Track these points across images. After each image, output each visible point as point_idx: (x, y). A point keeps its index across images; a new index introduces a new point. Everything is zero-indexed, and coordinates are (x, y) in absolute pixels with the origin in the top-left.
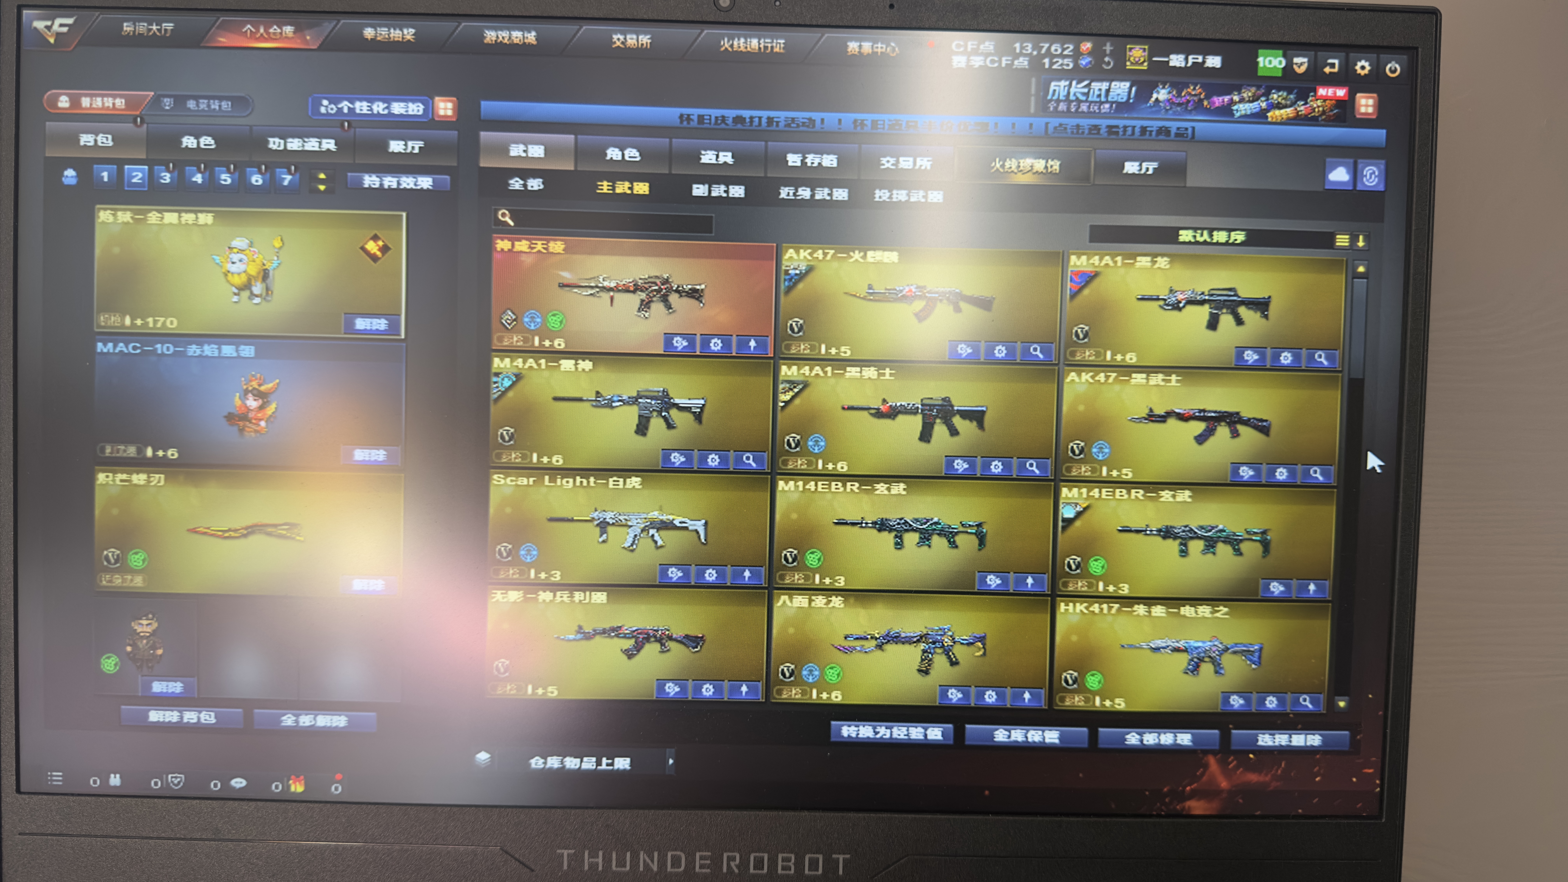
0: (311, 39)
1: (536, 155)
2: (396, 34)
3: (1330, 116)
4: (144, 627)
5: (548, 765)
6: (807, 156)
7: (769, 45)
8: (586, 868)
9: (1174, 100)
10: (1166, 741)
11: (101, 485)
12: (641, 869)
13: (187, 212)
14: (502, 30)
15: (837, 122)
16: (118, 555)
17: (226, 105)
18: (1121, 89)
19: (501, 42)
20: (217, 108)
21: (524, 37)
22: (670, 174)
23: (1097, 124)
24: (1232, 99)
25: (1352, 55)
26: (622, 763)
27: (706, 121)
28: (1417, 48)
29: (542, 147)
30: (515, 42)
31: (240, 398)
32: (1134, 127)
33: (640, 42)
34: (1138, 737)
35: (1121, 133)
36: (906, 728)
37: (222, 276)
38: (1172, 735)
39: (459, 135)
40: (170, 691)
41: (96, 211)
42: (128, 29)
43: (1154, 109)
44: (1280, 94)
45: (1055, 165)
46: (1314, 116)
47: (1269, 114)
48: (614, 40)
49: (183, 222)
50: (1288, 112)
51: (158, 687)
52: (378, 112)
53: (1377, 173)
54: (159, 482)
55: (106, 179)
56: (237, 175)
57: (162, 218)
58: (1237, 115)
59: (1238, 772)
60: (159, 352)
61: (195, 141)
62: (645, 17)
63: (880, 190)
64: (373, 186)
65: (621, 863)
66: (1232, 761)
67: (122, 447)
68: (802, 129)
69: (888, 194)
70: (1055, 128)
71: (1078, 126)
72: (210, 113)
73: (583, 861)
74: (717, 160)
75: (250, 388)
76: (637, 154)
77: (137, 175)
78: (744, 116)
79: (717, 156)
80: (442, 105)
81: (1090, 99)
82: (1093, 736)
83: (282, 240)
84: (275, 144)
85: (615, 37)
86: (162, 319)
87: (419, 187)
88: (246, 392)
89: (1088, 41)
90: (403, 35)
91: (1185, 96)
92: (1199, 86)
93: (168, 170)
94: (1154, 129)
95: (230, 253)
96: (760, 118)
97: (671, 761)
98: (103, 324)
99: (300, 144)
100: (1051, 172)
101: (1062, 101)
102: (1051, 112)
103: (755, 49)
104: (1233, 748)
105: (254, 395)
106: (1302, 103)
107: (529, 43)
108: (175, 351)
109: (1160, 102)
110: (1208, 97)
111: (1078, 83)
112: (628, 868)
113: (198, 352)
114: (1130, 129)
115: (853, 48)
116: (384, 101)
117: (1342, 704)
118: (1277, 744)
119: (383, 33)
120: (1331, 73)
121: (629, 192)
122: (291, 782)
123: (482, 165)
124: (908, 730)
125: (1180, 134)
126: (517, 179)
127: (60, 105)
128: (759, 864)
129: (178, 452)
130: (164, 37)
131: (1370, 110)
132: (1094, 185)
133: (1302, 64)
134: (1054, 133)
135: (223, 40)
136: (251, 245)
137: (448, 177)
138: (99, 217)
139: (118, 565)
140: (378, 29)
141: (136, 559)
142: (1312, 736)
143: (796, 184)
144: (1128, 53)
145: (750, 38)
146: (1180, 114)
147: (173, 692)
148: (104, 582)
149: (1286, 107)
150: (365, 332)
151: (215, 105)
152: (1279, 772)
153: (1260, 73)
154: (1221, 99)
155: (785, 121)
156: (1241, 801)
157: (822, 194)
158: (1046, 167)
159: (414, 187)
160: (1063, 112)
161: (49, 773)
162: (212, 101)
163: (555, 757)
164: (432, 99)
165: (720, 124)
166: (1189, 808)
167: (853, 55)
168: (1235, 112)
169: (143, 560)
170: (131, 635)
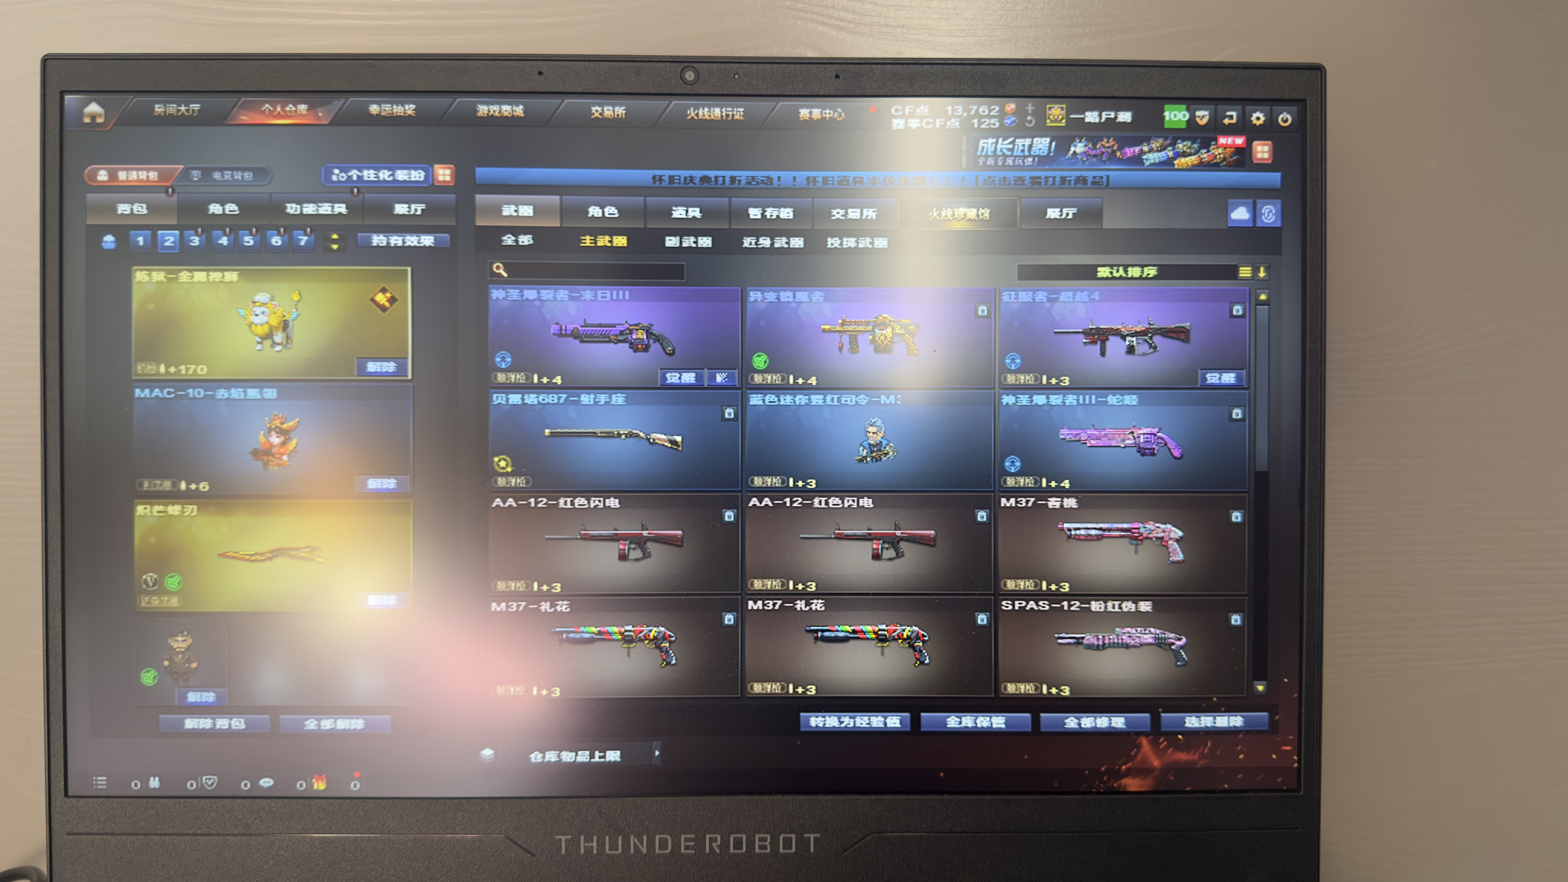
0: (323, 115)
1: (526, 214)
2: (398, 110)
3: (1230, 162)
4: (180, 643)
5: (547, 759)
6: (766, 209)
7: (730, 113)
8: (582, 852)
9: (1090, 152)
10: (1102, 724)
11: (140, 516)
12: (632, 851)
13: (214, 270)
14: (493, 105)
15: (792, 179)
16: (156, 579)
17: (248, 176)
18: (1042, 144)
19: (492, 115)
20: (240, 178)
21: (513, 111)
22: (645, 228)
23: (1022, 176)
24: (1142, 150)
25: (1248, 108)
26: (613, 756)
27: (676, 181)
28: (1305, 100)
29: (531, 207)
30: (505, 115)
31: (264, 435)
32: (1054, 178)
33: (616, 113)
34: (1076, 721)
35: (1043, 183)
36: (868, 718)
37: (247, 327)
38: (1107, 718)
39: (457, 198)
40: (204, 700)
41: (133, 271)
42: (160, 110)
43: (1072, 161)
44: (1185, 143)
45: (986, 213)
46: (1216, 163)
47: (1176, 162)
48: (593, 112)
49: (211, 280)
50: (1193, 160)
51: (193, 697)
52: (384, 178)
53: (1274, 212)
54: (192, 512)
55: (141, 243)
56: (259, 236)
57: (192, 277)
58: (1147, 163)
59: (1168, 752)
60: (191, 396)
61: (221, 208)
62: (620, 91)
63: (832, 238)
64: (381, 245)
65: (614, 847)
66: (1163, 742)
67: (158, 482)
68: (761, 186)
69: (839, 242)
70: (985, 180)
71: (1005, 178)
72: (234, 183)
73: (579, 845)
74: (686, 215)
75: (273, 427)
76: (616, 211)
77: (169, 239)
78: (709, 176)
79: (687, 212)
80: (441, 172)
81: (1015, 154)
82: (1036, 721)
83: (300, 294)
84: (292, 209)
85: (594, 109)
86: (193, 367)
87: (422, 245)
88: (270, 430)
89: (1012, 102)
90: (405, 110)
91: (1099, 148)
92: (1112, 139)
93: (197, 234)
94: (1073, 178)
95: (254, 307)
96: (724, 177)
97: (657, 753)
98: (140, 372)
99: (315, 209)
100: (982, 219)
101: (990, 156)
102: (980, 167)
103: (718, 117)
104: (1163, 729)
105: (277, 433)
106: (1205, 151)
107: (518, 115)
108: (205, 395)
109: (1077, 154)
110: (1120, 148)
111: (1004, 140)
112: (620, 851)
113: (226, 396)
114: (1051, 179)
115: (805, 114)
116: (389, 169)
117: (1260, 688)
118: (1203, 725)
119: (387, 109)
120: (1230, 124)
121: (609, 245)
122: (314, 780)
123: (478, 224)
124: (869, 719)
125: (1096, 183)
126: (510, 236)
127: (100, 178)
128: (738, 844)
129: (209, 485)
130: (191, 116)
131: (1266, 156)
132: (1020, 229)
133: (1203, 117)
134: (984, 184)
135: (244, 118)
136: (272, 299)
137: (447, 235)
138: (135, 277)
139: (156, 588)
140: (383, 105)
141: (172, 582)
142: (1234, 717)
143: (757, 234)
144: (1048, 112)
145: (714, 107)
146: (1095, 165)
147: (206, 702)
148: (143, 604)
149: (1190, 155)
150: (376, 374)
151: (238, 176)
152: (1206, 751)
153: (1166, 126)
154: (1132, 149)
155: (746, 179)
156: (1172, 778)
157: (780, 243)
158: (978, 215)
159: (418, 245)
160: (991, 166)
161: (94, 778)
162: (235, 172)
163: (552, 752)
164: (432, 166)
165: (689, 183)
166: (1125, 785)
167: (805, 120)
168: (1145, 161)
169: (179, 583)
170: (168, 651)
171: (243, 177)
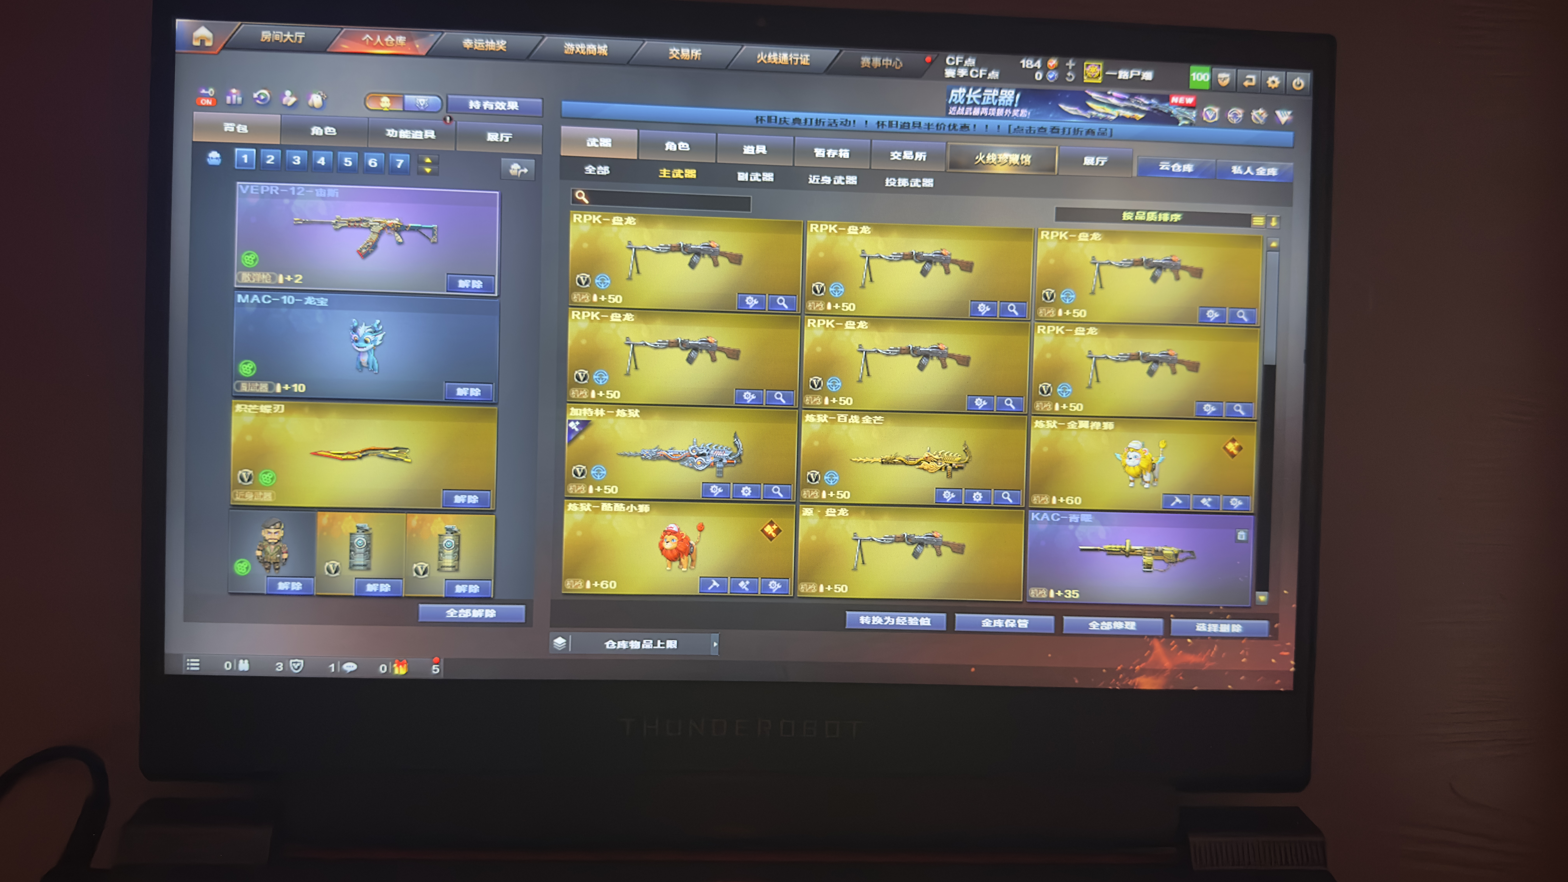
0: (420, 47)
1: (606, 146)
2: (490, 45)
4: (273, 534)
5: (619, 647)
6: (829, 150)
7: (797, 59)
8: (645, 733)
10: (1118, 627)
11: (237, 415)
12: (691, 734)
14: (579, 43)
16: (251, 475)
19: (578, 53)
21: (597, 50)
22: (715, 163)
25: (1265, 72)
26: (673, 644)
29: (611, 139)
30: (590, 53)
33: (693, 55)
34: (1098, 624)
39: (543, 129)
40: (292, 589)
41: (236, 186)
42: (267, 36)
45: (1027, 159)
48: (671, 53)
51: (282, 586)
54: (280, 411)
55: (246, 161)
56: (357, 158)
59: (1178, 655)
61: (322, 130)
63: (889, 178)
65: (674, 729)
66: (1174, 645)
68: (822, 127)
69: (895, 181)
70: (1027, 129)
71: (1045, 128)
73: (643, 727)
74: (754, 152)
76: (689, 146)
77: (271, 157)
78: (776, 116)
79: (755, 149)
82: (1059, 623)
84: (391, 133)
85: (672, 50)
89: (1054, 59)
90: (497, 45)
92: (1142, 94)
93: (299, 154)
97: (715, 645)
98: (241, 281)
99: (410, 134)
100: (1023, 164)
103: (786, 62)
104: (1174, 633)
107: (602, 54)
112: (680, 733)
115: (866, 62)
117: (1263, 598)
118: (1210, 631)
119: (480, 43)
121: (681, 177)
122: (395, 665)
123: (562, 154)
124: (907, 619)
126: (590, 166)
128: (787, 729)
129: (304, 386)
130: (298, 43)
132: (1058, 175)
134: (1026, 133)
135: (346, 47)
137: (532, 164)
138: (238, 191)
139: (250, 483)
140: (476, 40)
141: (265, 478)
142: (1235, 624)
143: (821, 172)
144: (1086, 69)
145: (782, 53)
147: (294, 591)
148: (237, 498)
150: (466, 290)
152: (1212, 655)
153: (1192, 85)
156: (1181, 678)
157: (838, 180)
158: (1020, 160)
161: (188, 660)
163: (622, 640)
165: (758, 122)
166: (1140, 684)
167: (866, 67)
169: (272, 479)
170: (260, 542)
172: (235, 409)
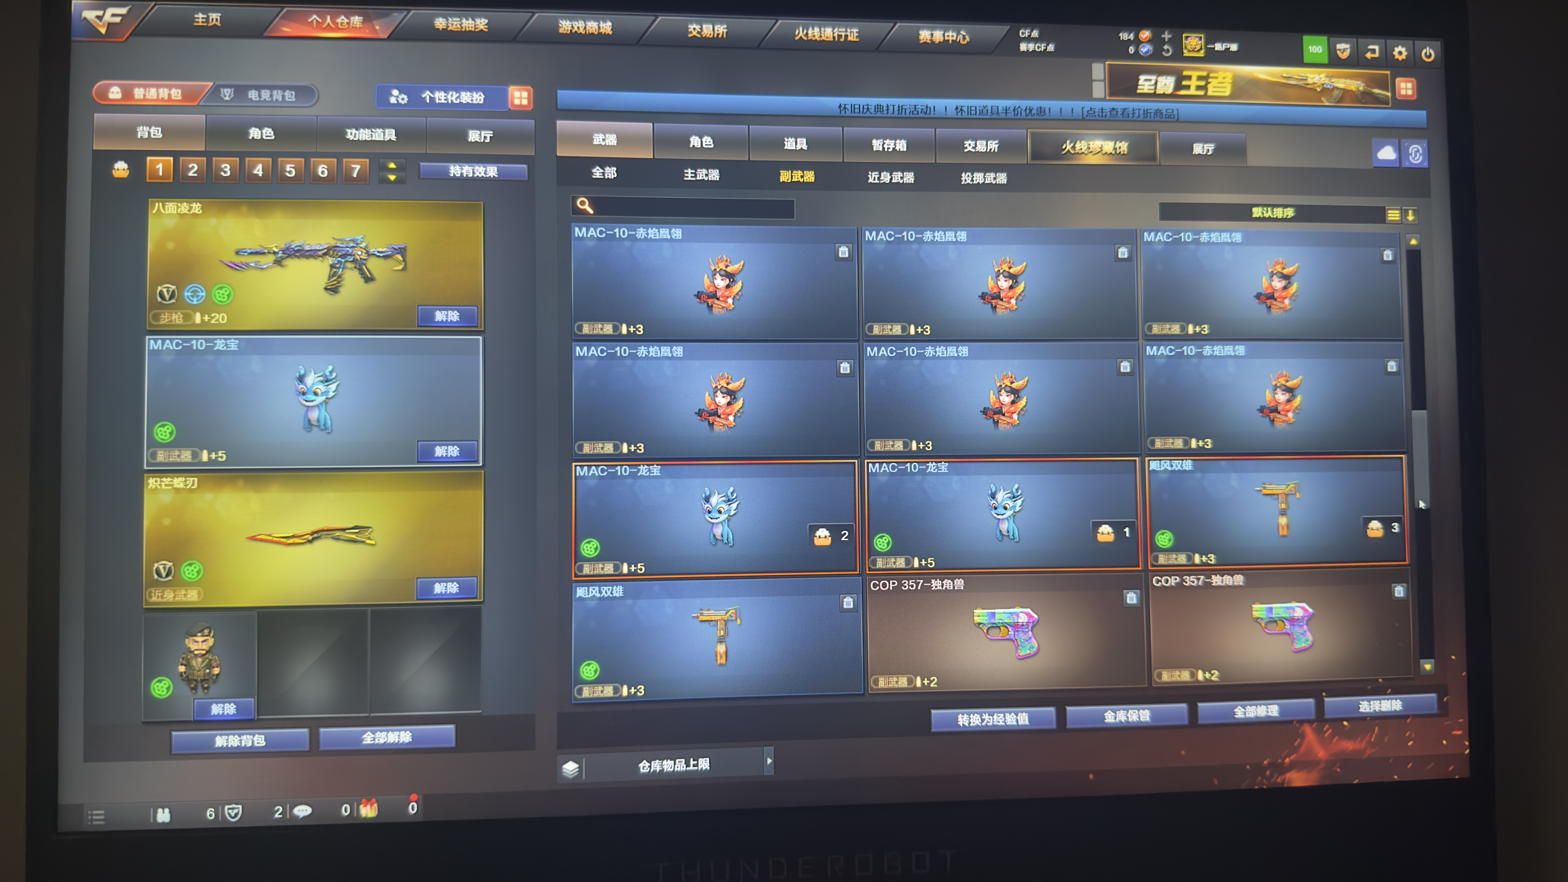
0: (381, 28)
1: (611, 144)
2: (468, 24)
6: (885, 141)
7: (843, 34)
10: (1260, 713)
11: (151, 492)
12: (742, 878)
14: (576, 20)
17: (289, 95)
19: (576, 31)
20: (280, 98)
21: (599, 28)
22: (748, 161)
23: (1160, 107)
25: (1390, 41)
29: (616, 135)
30: (590, 32)
33: (716, 32)
34: (1243, 710)
39: (536, 123)
40: (226, 713)
41: (149, 204)
45: (1123, 146)
48: (690, 30)
51: (215, 709)
52: (453, 101)
53: (1421, 152)
55: (161, 172)
56: (302, 166)
59: (1334, 741)
61: (259, 133)
63: (964, 173)
65: (720, 873)
66: (1328, 730)
68: (876, 114)
69: (970, 177)
70: (1121, 112)
71: (1142, 110)
72: (273, 104)
73: (680, 873)
74: (796, 146)
76: (711, 142)
77: (193, 168)
79: (796, 142)
80: (517, 94)
82: (1193, 712)
84: (352, 134)
85: (691, 27)
89: (1147, 30)
90: (476, 25)
93: (228, 162)
97: (769, 761)
98: (156, 322)
99: (370, 135)
100: (1119, 153)
103: (829, 38)
104: (1327, 716)
107: (605, 33)
112: (728, 878)
115: (925, 37)
116: (456, 91)
117: (1428, 667)
118: (1372, 710)
119: (455, 23)
120: (1372, 58)
121: (706, 178)
122: (361, 805)
123: (559, 154)
126: (597, 167)
127: (111, 96)
128: (864, 865)
131: (1410, 93)
132: (1160, 165)
134: (1120, 116)
135: (288, 30)
137: (521, 166)
138: (152, 211)
140: (450, 19)
141: (190, 571)
142: (1396, 701)
143: (879, 168)
144: (1184, 41)
145: (824, 28)
147: (229, 715)
148: (153, 599)
151: (277, 95)
152: (1373, 738)
153: (1306, 60)
156: (1338, 770)
157: (898, 178)
158: (1115, 149)
161: (90, 812)
162: (275, 91)
164: (506, 88)
166: (1290, 780)
167: (925, 43)
169: (198, 572)
170: (184, 654)
171: (283, 96)
172: (148, 484)
